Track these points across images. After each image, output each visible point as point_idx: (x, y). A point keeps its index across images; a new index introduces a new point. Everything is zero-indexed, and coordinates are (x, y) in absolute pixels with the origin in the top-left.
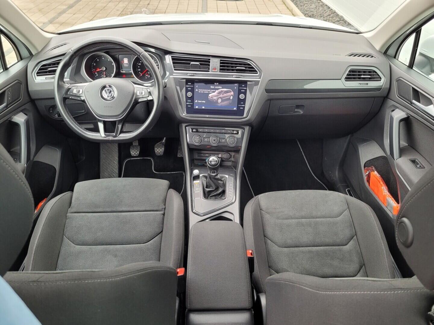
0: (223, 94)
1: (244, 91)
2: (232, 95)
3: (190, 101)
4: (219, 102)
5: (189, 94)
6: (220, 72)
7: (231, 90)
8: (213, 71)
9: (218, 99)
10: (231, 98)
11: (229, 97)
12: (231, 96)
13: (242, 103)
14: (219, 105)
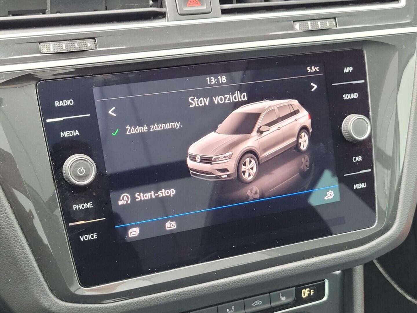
0: (260, 132)
1: (355, 96)
2: (304, 128)
3: (89, 205)
4: (246, 177)
5: (81, 170)
6: (225, 12)
7: (295, 102)
8: (188, 9)
9: (240, 162)
10: (304, 142)
11: (295, 139)
12: (299, 136)
13: (359, 159)
14: (249, 193)
